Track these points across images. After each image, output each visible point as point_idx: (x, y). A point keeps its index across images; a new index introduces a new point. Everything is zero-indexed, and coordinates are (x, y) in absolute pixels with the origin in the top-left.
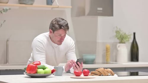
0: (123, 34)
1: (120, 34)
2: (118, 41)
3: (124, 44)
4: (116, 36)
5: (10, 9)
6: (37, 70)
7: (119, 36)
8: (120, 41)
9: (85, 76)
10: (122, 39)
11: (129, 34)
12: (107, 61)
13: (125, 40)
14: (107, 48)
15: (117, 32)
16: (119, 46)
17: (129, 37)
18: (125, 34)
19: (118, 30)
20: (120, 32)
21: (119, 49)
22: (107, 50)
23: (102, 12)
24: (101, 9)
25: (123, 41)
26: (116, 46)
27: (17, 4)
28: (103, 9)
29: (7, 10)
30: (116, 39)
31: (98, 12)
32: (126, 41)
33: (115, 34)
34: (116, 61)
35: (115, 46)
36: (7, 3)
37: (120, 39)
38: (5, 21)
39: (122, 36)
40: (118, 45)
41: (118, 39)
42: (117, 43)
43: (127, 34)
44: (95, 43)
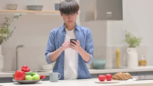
0: (133, 38)
1: (130, 38)
2: (128, 45)
3: (134, 48)
4: (126, 40)
5: (20, 15)
6: (25, 77)
7: (129, 40)
8: (130, 45)
9: (107, 80)
10: (132, 43)
11: (139, 38)
12: (117, 66)
13: (135, 44)
14: (117, 53)
15: (127, 36)
16: (129, 51)
17: (139, 41)
18: (135, 38)
19: (128, 34)
20: (130, 36)
21: (129, 53)
22: (117, 54)
23: (111, 16)
24: (110, 13)
25: (133, 45)
26: (126, 50)
27: (26, 10)
28: (112, 13)
29: (18, 16)
30: (126, 43)
31: (107, 16)
32: (137, 45)
33: (125, 38)
34: (126, 66)
35: (124, 51)
36: (15, 9)
37: (130, 43)
38: (15, 27)
39: (132, 40)
40: (129, 49)
41: (128, 43)
42: (126, 47)
43: (137, 37)
44: (105, 48)
